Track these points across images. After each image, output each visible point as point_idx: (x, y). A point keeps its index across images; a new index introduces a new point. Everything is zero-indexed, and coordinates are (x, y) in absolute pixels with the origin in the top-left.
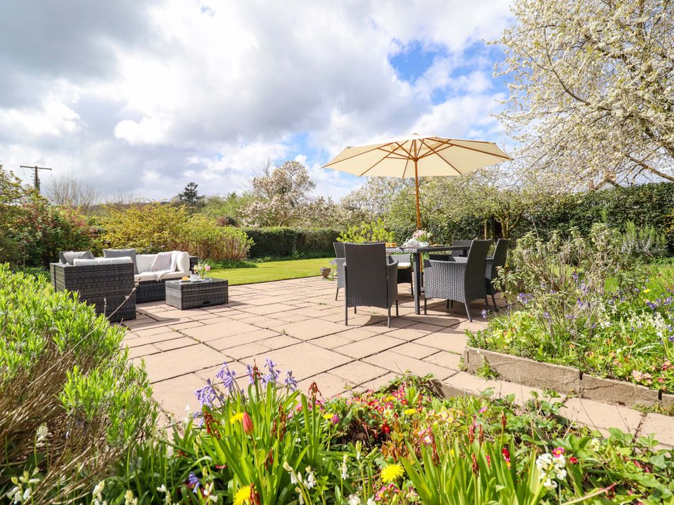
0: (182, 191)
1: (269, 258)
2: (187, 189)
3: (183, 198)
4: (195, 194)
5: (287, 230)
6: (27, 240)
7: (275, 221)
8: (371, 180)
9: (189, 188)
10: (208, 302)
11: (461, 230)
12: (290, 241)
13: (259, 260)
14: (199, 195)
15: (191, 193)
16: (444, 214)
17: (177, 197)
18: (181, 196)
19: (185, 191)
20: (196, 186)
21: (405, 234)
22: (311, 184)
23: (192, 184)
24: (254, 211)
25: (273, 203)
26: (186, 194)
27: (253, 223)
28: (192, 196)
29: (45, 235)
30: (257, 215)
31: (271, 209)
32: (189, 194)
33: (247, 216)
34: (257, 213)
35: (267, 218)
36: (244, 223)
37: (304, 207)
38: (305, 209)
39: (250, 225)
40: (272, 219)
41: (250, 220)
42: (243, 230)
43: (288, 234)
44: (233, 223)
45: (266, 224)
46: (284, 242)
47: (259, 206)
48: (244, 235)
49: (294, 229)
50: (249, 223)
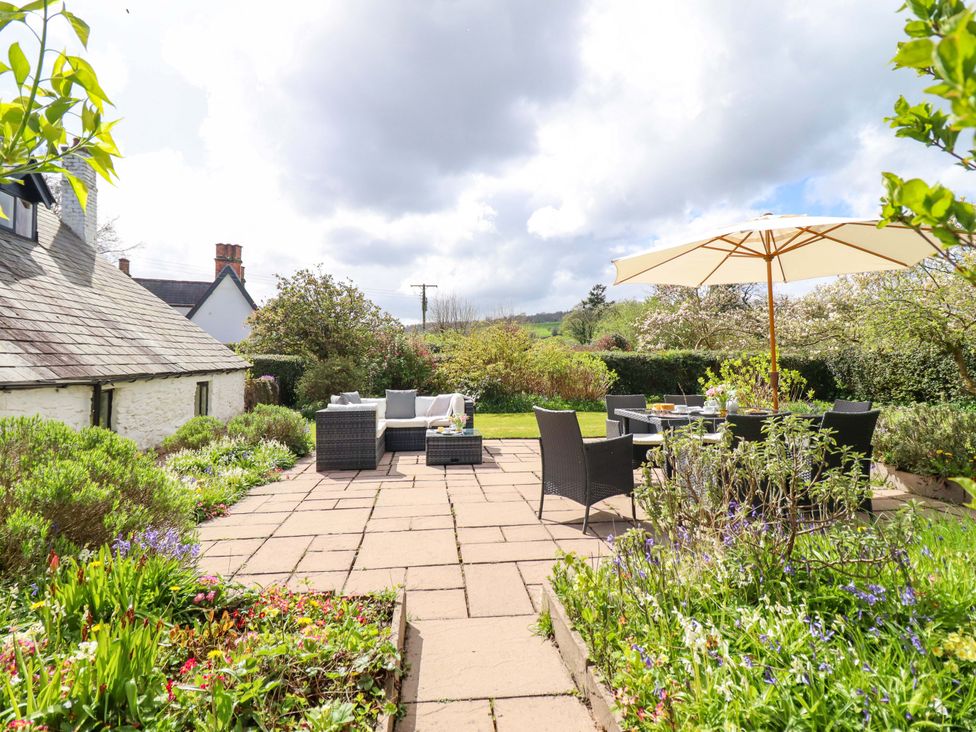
0: (586, 297)
1: (657, 397)
2: (592, 294)
3: (587, 306)
4: (602, 300)
5: (690, 356)
6: (375, 370)
7: (691, 339)
9: (595, 292)
10: (456, 460)
14: (608, 300)
15: (597, 298)
17: (580, 305)
18: (585, 303)
19: (589, 296)
20: (604, 289)
21: (924, 363)
23: (598, 287)
24: (655, 325)
25: (681, 311)
26: (591, 301)
27: (655, 342)
28: (599, 303)
29: (390, 365)
30: (658, 331)
31: (678, 321)
32: (596, 300)
33: (646, 332)
34: (658, 328)
35: (678, 335)
36: (641, 343)
37: (736, 317)
38: (737, 320)
39: (649, 346)
40: (685, 336)
41: (649, 338)
42: (602, 359)
43: (689, 362)
44: (621, 344)
45: (677, 344)
46: (684, 375)
47: (660, 317)
48: (602, 366)
49: (701, 355)
50: (648, 343)
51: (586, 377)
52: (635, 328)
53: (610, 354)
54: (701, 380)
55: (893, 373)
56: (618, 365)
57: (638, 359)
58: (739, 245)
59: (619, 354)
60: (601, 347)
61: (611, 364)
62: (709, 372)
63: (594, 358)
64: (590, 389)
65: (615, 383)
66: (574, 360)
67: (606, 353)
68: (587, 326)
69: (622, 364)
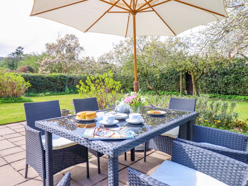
1: (49, 93)
3: (15, 55)
4: (22, 53)
5: (62, 76)
8: (115, 47)
9: (19, 50)
11: (166, 78)
12: (64, 82)
13: (41, 94)
14: (24, 53)
16: (157, 68)
17: (11, 54)
18: (13, 54)
19: (16, 51)
20: (23, 48)
22: (82, 48)
23: (20, 47)
24: (46, 63)
25: (57, 58)
27: (46, 70)
28: (20, 54)
30: (48, 66)
31: (55, 62)
32: (18, 53)
33: (42, 66)
34: (48, 65)
35: (56, 68)
36: (40, 70)
37: (77, 62)
38: (77, 63)
39: (44, 72)
40: (58, 68)
41: (44, 68)
42: (22, 76)
43: (62, 78)
44: (31, 70)
45: (55, 71)
46: (60, 83)
47: (48, 60)
48: (22, 79)
49: (67, 75)
50: (43, 70)
51: (12, 85)
52: (38, 64)
53: (26, 74)
54: (77, 86)
55: (126, 82)
56: (30, 79)
57: (40, 77)
58: (114, 5)
59: (31, 74)
60: (21, 71)
61: (27, 79)
62: (81, 82)
63: (17, 75)
64: (15, 91)
65: (29, 88)
66: (5, 76)
67: (24, 73)
68: (15, 63)
69: (32, 79)
